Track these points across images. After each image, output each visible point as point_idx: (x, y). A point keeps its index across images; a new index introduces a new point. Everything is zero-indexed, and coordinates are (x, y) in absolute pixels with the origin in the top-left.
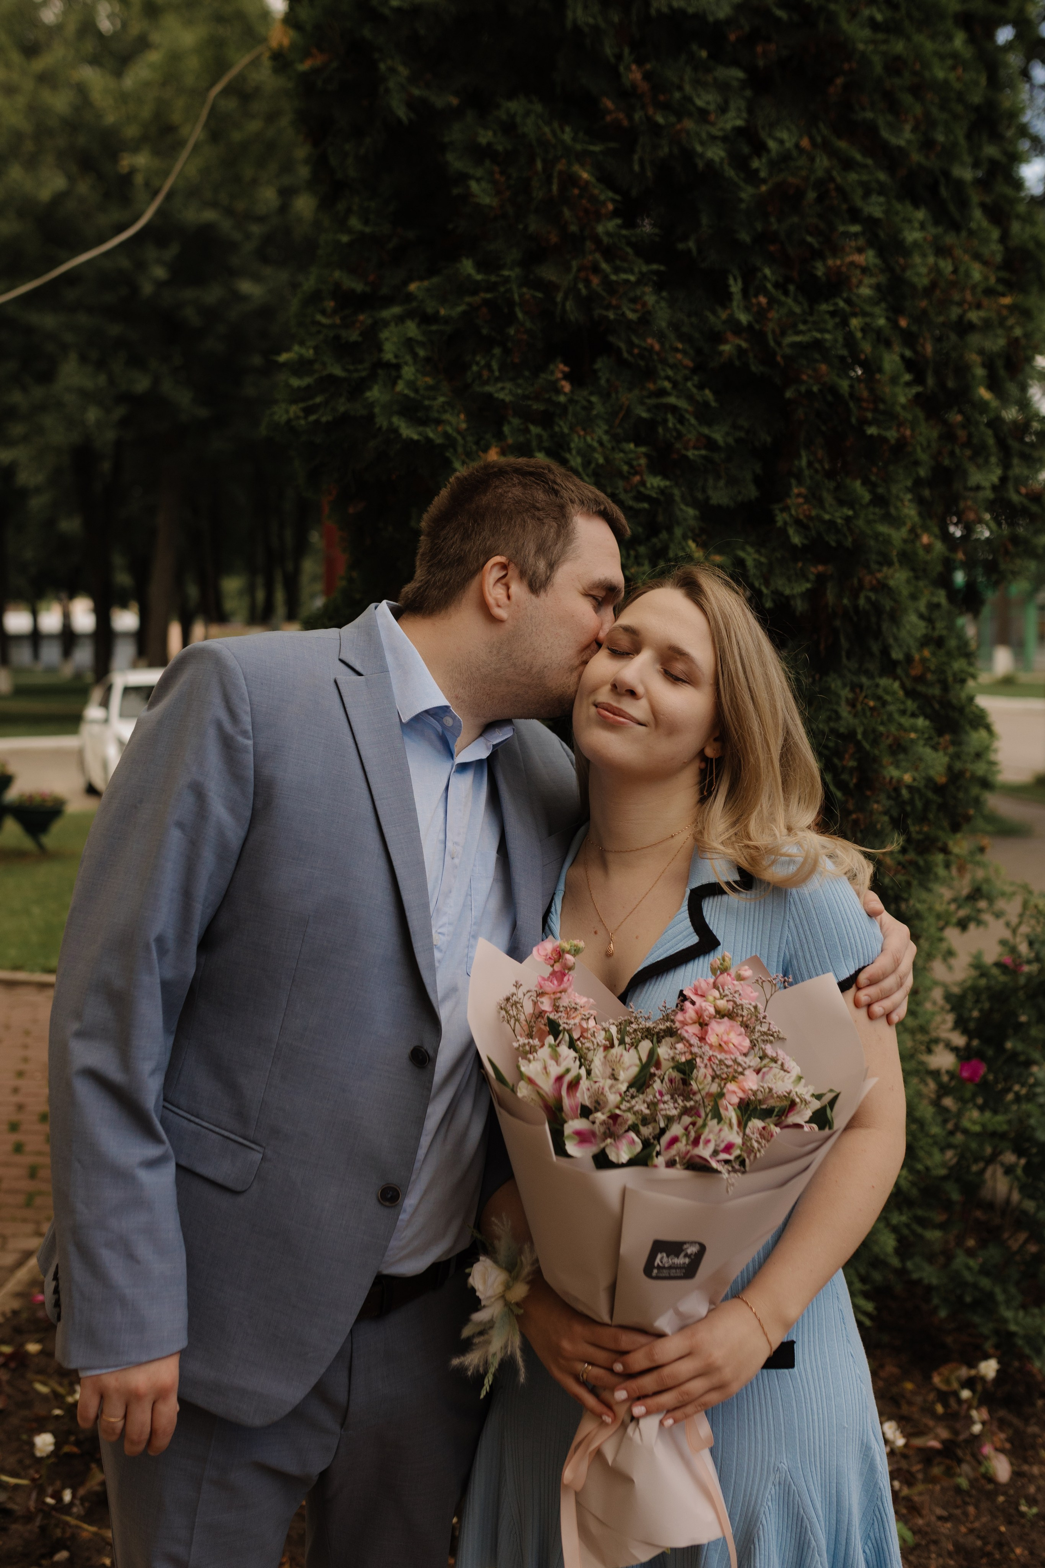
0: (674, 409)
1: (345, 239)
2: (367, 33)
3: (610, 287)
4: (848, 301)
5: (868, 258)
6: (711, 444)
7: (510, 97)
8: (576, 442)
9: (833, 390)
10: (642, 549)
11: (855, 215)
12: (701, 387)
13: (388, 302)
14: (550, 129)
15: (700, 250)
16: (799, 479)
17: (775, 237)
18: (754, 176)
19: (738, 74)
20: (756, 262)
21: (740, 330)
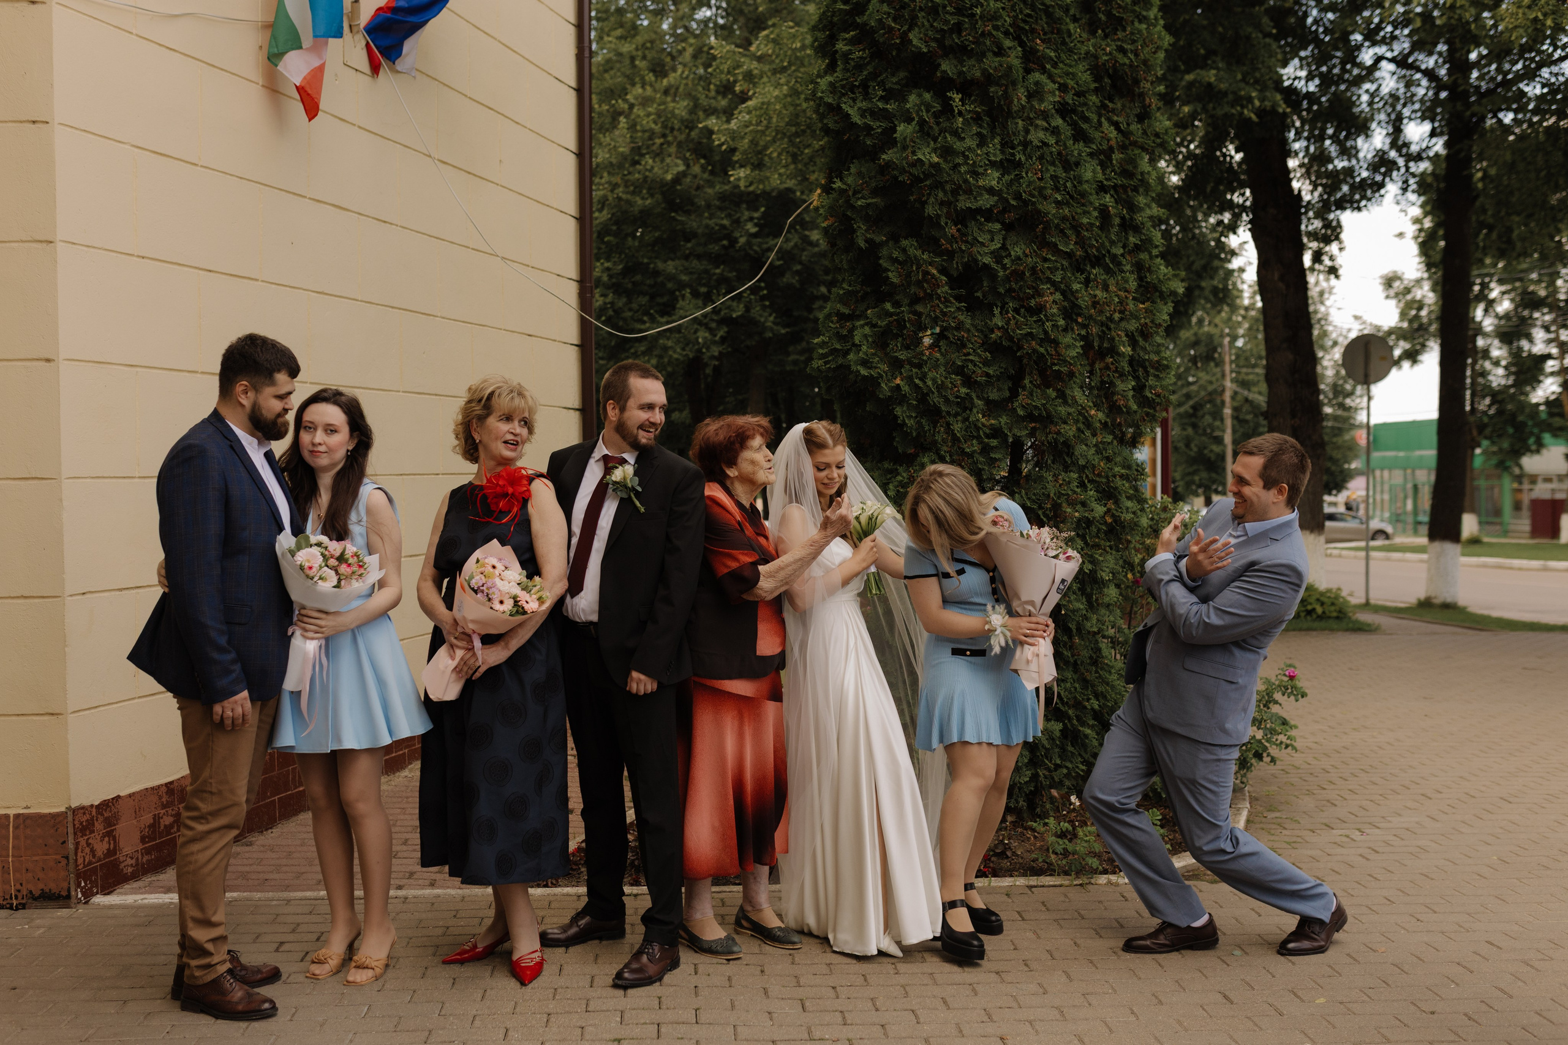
0: (972, 361)
1: (841, 293)
2: (849, 213)
3: (944, 314)
4: (1045, 316)
5: (1058, 296)
6: (987, 375)
7: (906, 238)
8: (930, 375)
9: (1038, 352)
10: (959, 418)
11: (1049, 280)
12: (985, 350)
13: (858, 318)
14: (919, 253)
15: (984, 296)
16: (1024, 388)
17: (1014, 291)
18: (1004, 267)
19: (998, 226)
20: (1007, 300)
21: (999, 328)
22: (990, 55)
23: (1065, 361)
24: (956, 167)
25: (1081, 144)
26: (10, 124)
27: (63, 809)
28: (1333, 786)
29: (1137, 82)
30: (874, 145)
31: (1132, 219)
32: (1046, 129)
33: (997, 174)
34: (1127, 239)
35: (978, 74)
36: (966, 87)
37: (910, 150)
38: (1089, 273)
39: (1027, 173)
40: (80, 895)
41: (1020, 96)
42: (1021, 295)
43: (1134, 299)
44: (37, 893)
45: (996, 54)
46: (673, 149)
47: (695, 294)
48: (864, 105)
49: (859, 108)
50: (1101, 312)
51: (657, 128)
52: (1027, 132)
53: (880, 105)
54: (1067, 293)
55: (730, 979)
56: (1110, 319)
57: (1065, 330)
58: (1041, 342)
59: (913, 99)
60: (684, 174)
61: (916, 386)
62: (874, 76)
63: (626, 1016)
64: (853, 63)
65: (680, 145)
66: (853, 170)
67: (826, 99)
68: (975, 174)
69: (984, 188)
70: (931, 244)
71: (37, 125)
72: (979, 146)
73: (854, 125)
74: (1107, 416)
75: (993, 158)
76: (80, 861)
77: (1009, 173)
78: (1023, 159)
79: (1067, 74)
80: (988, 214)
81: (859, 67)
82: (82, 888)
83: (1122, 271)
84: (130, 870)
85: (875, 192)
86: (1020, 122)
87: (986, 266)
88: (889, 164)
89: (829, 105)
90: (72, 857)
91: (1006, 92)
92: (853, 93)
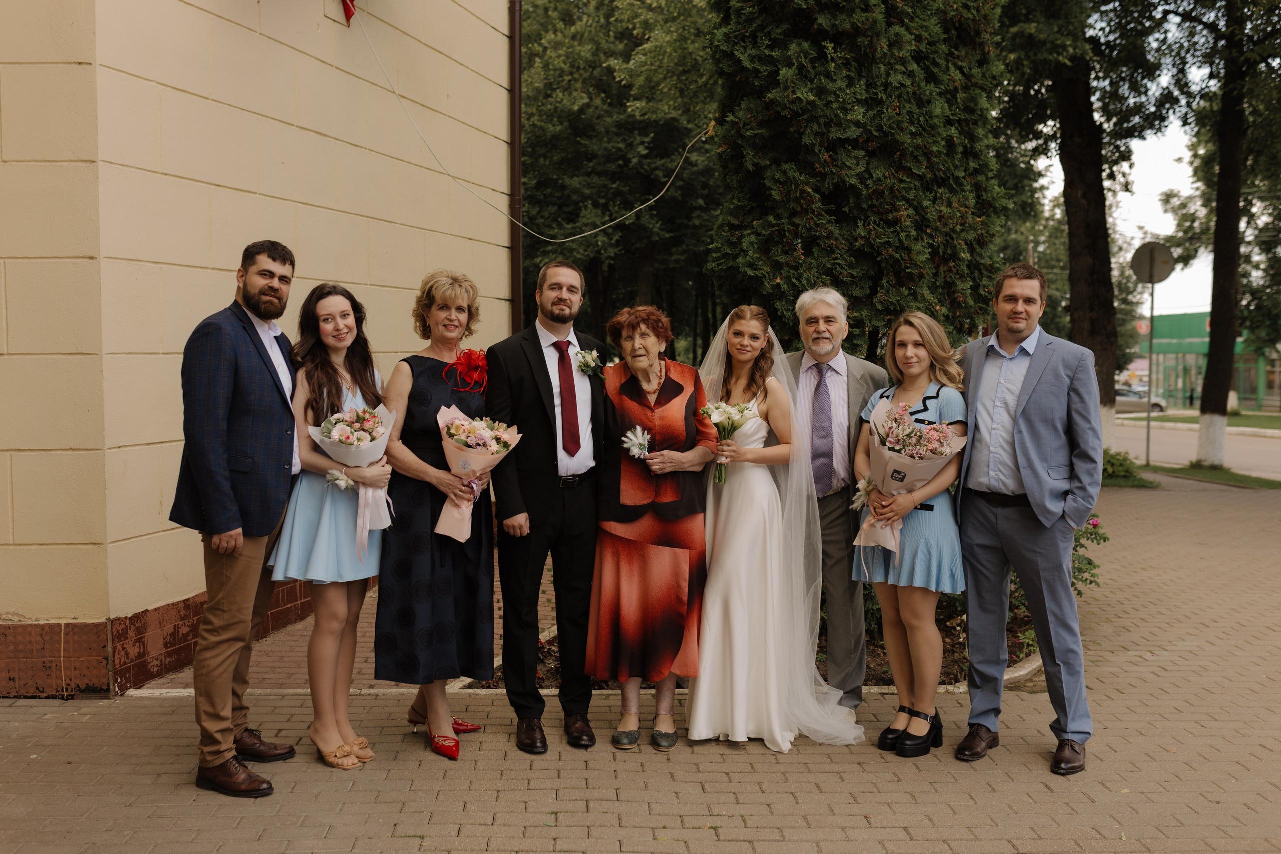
0: (839, 264)
1: (732, 207)
2: (739, 142)
3: (817, 225)
4: (900, 227)
5: (911, 211)
6: (852, 276)
7: (786, 162)
8: (805, 275)
9: (893, 257)
11: (904, 198)
12: (850, 256)
13: (746, 228)
14: (796, 174)
15: (850, 211)
16: (882, 287)
17: (875, 206)
18: (867, 187)
19: (862, 153)
20: (869, 214)
21: (862, 237)
22: (858, 10)
23: (916, 265)
24: (828, 103)
25: (932, 85)
26: (60, 65)
27: (103, 620)
28: (1127, 616)
29: (978, 33)
30: (761, 85)
31: (972, 147)
32: (904, 73)
33: (862, 110)
34: (968, 164)
35: (848, 27)
36: (837, 38)
37: (790, 89)
38: (936, 192)
39: (887, 109)
40: (117, 689)
41: (883, 44)
42: (881, 210)
43: (973, 213)
44: (83, 687)
45: (864, 10)
46: (579, 85)
47: (596, 205)
48: (753, 52)
49: (749, 55)
50: (946, 224)
51: (566, 67)
52: (888, 75)
53: (767, 52)
54: (919, 209)
55: (642, 765)
56: (953, 230)
57: (916, 239)
58: (897, 249)
59: (793, 47)
60: (588, 105)
61: (793, 284)
62: (761, 27)
63: (561, 794)
64: (744, 17)
65: (584, 81)
66: (743, 106)
67: (721, 47)
68: (844, 110)
69: (851, 121)
70: (806, 167)
71: (82, 66)
72: (849, 85)
73: (745, 69)
74: (949, 311)
75: (859, 97)
76: (117, 661)
77: (872, 109)
78: (884, 97)
79: (922, 26)
80: (854, 143)
81: (749, 20)
82: (118, 684)
83: (964, 191)
84: (156, 669)
85: (761, 124)
86: (882, 67)
87: (852, 186)
88: (773, 101)
89: (724, 52)
90: (110, 658)
91: (871, 41)
92: (744, 42)
